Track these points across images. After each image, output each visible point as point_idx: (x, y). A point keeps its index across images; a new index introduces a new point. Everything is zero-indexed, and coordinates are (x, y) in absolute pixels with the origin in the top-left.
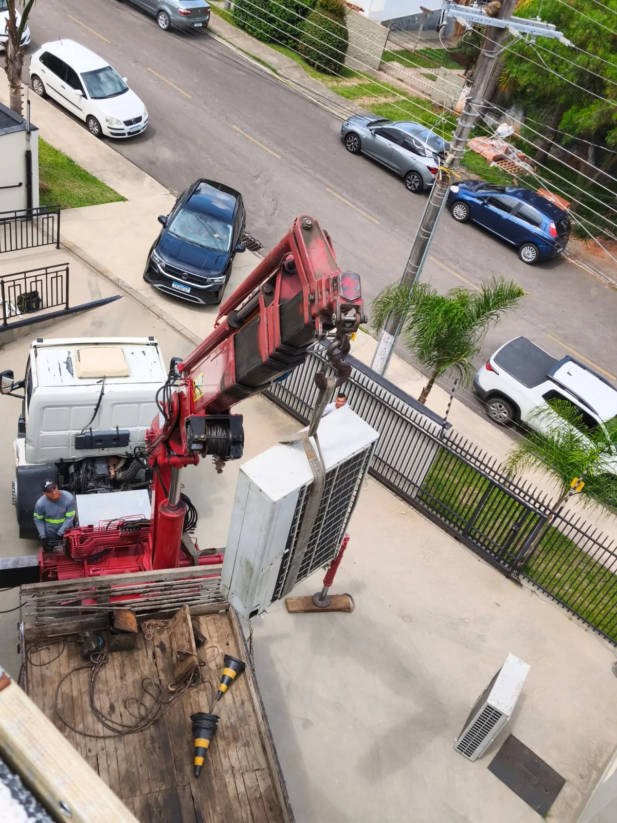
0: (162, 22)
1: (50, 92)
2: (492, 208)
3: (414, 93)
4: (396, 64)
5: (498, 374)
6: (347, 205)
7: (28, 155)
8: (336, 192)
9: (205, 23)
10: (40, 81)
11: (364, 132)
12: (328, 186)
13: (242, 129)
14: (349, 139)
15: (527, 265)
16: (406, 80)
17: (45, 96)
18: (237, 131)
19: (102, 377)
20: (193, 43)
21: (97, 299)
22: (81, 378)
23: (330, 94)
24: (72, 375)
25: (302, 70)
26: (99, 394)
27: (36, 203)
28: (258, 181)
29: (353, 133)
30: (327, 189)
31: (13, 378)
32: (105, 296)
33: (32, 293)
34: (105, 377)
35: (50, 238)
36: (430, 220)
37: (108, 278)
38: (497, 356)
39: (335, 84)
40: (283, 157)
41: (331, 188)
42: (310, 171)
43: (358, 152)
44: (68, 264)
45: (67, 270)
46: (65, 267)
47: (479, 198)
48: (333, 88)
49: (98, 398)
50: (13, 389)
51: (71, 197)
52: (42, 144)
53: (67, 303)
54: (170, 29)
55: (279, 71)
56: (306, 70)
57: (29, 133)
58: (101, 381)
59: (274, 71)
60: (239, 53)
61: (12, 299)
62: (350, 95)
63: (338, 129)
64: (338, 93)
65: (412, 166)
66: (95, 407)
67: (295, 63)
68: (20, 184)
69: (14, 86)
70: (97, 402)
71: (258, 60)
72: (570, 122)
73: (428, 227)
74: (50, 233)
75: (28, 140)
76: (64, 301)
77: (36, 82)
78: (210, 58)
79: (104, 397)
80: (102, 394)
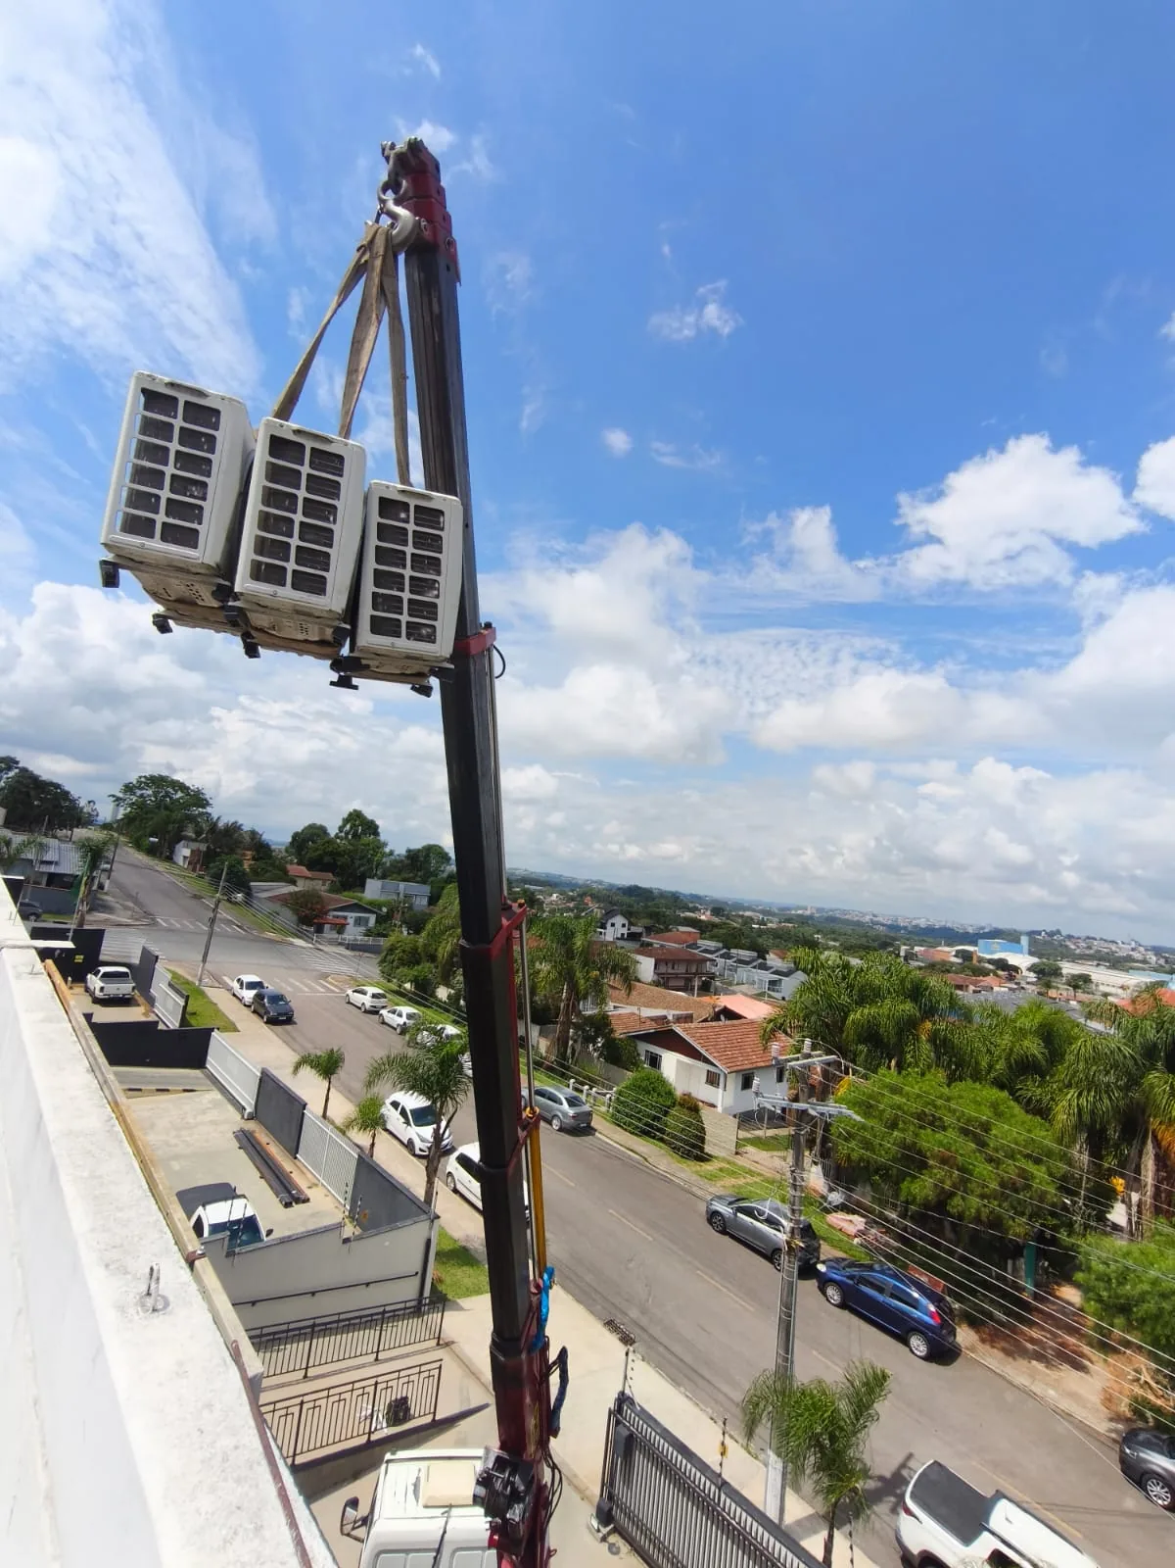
0: (556, 1123)
1: (459, 1187)
2: (863, 1288)
3: (768, 1174)
4: (750, 1149)
5: (921, 1522)
6: (718, 1289)
7: (428, 1243)
8: (706, 1274)
9: (589, 1124)
10: (453, 1178)
11: (725, 1210)
12: (698, 1269)
13: (617, 1212)
14: (713, 1216)
15: (921, 1360)
16: (760, 1162)
17: (455, 1191)
18: (613, 1216)
19: (447, 1506)
20: (577, 1139)
21: (465, 1408)
22: (426, 1507)
23: (694, 1177)
24: (417, 1501)
25: (669, 1158)
26: (441, 1532)
27: (427, 1293)
28: (631, 1265)
29: (716, 1213)
30: (699, 1272)
31: (356, 1511)
32: (473, 1405)
33: (402, 1398)
34: (451, 1506)
35: (432, 1333)
36: (788, 1297)
37: (478, 1378)
38: (912, 1493)
39: (698, 1168)
40: (655, 1240)
41: (702, 1271)
42: (681, 1253)
43: (724, 1232)
44: (441, 1360)
45: (440, 1367)
46: (437, 1365)
47: (849, 1277)
48: (697, 1172)
49: (439, 1538)
50: (354, 1529)
51: (459, 1288)
52: (443, 1234)
53: (434, 1413)
54: (561, 1130)
55: (649, 1159)
56: (673, 1157)
57: (432, 1221)
58: (446, 1512)
59: (646, 1159)
60: (615, 1145)
61: (382, 1407)
62: (711, 1178)
63: (703, 1208)
64: (701, 1176)
65: (776, 1244)
66: (435, 1554)
67: (662, 1151)
68: (417, 1273)
69: (430, 1183)
70: (437, 1546)
71: (632, 1150)
72: (909, 1193)
73: (788, 1306)
74: (433, 1328)
75: (431, 1228)
76: (432, 1411)
77: (450, 1179)
78: (592, 1152)
79: (446, 1535)
80: (445, 1532)
